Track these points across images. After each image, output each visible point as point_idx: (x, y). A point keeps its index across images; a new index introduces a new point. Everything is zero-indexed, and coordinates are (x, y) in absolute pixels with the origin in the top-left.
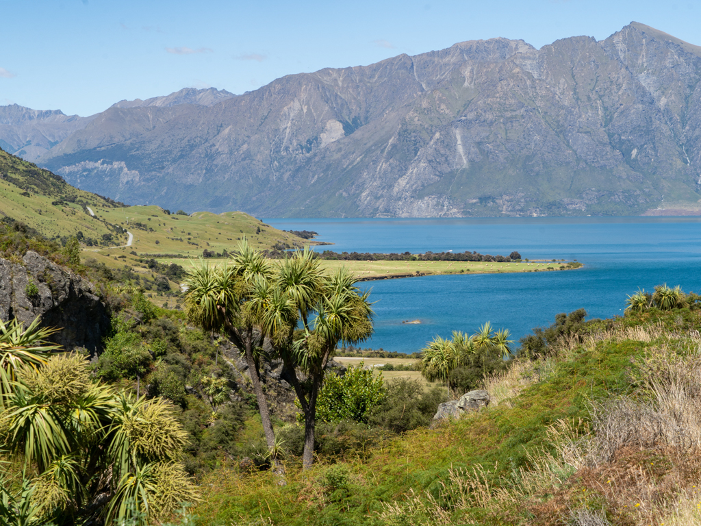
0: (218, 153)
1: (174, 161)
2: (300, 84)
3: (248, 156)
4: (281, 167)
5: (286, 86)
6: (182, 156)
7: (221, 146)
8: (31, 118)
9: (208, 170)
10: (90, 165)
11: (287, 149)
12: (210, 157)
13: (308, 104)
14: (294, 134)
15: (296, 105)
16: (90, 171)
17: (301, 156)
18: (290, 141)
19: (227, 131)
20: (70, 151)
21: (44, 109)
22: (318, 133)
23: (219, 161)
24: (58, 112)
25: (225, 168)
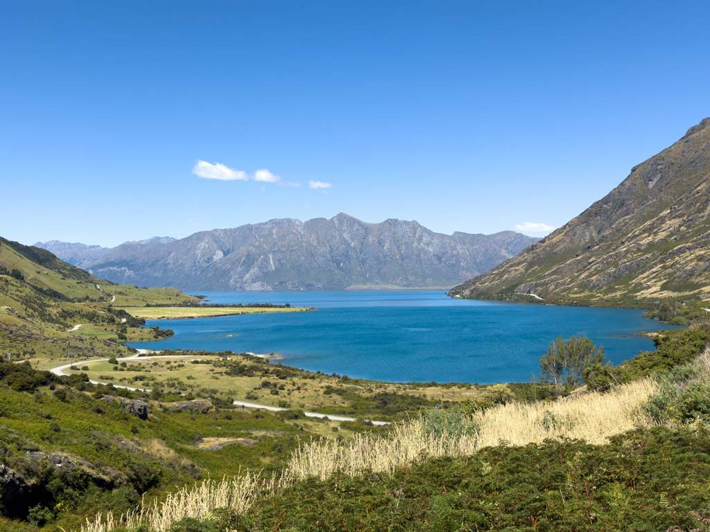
0: (170, 264)
1: (149, 267)
2: (205, 235)
3: (182, 265)
4: (196, 269)
5: (199, 236)
6: (153, 265)
7: (170, 261)
8: (85, 248)
9: (164, 271)
10: (111, 268)
11: (199, 262)
12: (166, 265)
13: (208, 243)
14: (202, 256)
15: (203, 244)
16: (111, 271)
17: (205, 265)
18: (200, 259)
19: (173, 254)
20: (102, 263)
21: (92, 245)
22: (212, 256)
23: (169, 267)
24: (98, 246)
25: (172, 270)
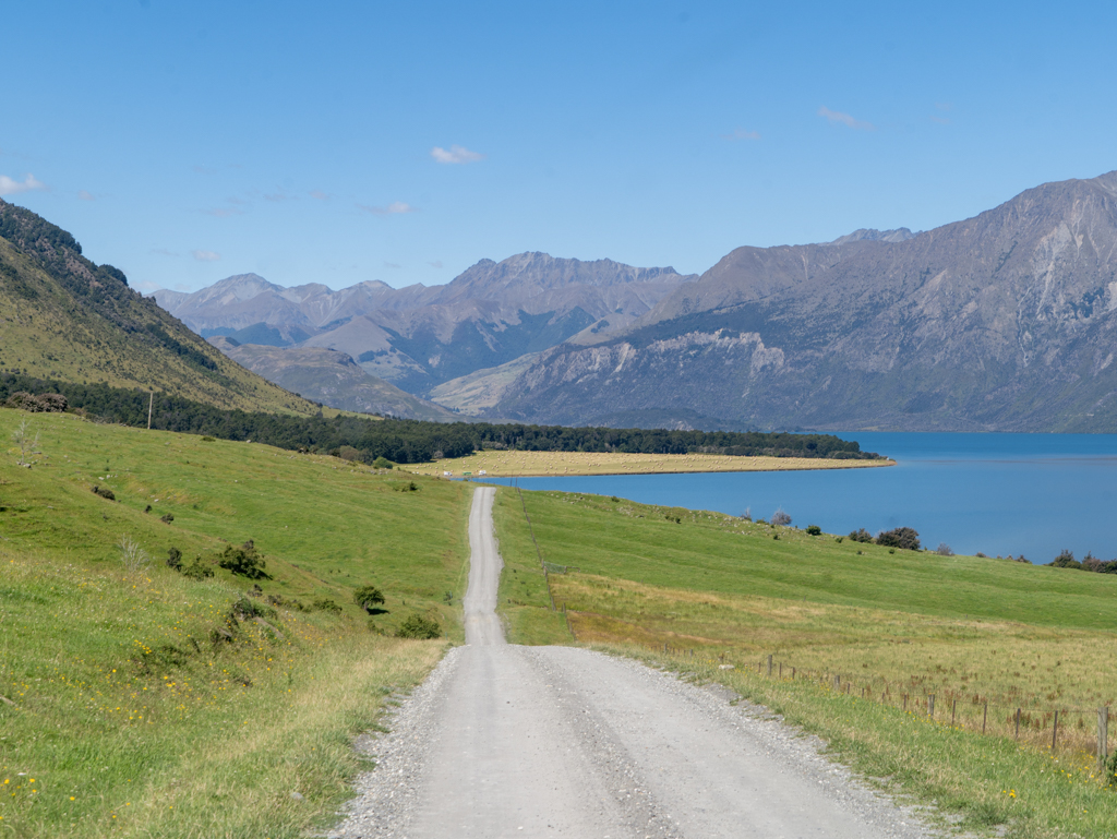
0: (923, 318)
1: (845, 332)
2: (1069, 198)
3: (977, 321)
4: (1037, 341)
5: (1045, 202)
6: (858, 324)
7: (928, 306)
8: (628, 279)
9: (905, 347)
10: (701, 338)
11: (1047, 309)
12: (909, 324)
13: (1083, 232)
14: (1062, 284)
15: (1062, 233)
16: (700, 348)
17: (1074, 323)
18: (1054, 295)
19: (938, 279)
20: (670, 316)
22: (1105, 282)
23: (923, 331)
24: (670, 270)
25: (935, 344)
